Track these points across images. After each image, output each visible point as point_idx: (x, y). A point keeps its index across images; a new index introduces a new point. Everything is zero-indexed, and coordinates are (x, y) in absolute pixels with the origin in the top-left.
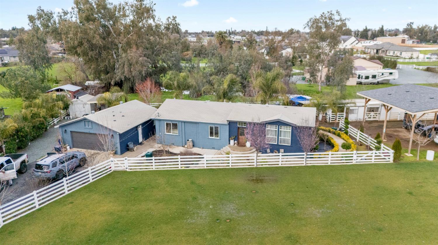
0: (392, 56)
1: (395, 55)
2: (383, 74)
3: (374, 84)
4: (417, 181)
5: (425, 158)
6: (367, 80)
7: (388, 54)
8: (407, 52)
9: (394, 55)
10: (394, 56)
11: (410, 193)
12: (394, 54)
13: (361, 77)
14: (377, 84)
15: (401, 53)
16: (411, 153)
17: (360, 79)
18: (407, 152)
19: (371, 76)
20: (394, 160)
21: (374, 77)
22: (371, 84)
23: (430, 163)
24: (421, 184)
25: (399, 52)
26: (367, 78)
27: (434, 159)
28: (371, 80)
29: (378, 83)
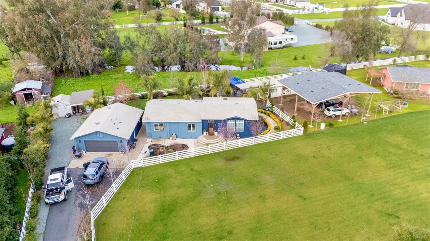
0: (289, 5)
1: (291, 4)
2: (286, 40)
3: (280, 48)
4: (317, 147)
5: (320, 128)
6: (275, 46)
8: (300, 2)
11: (314, 157)
13: (271, 43)
14: (282, 48)
15: (296, 3)
16: (312, 125)
17: (271, 45)
18: (310, 124)
19: (278, 43)
20: (304, 133)
21: (280, 43)
22: (278, 48)
23: (323, 131)
24: (319, 149)
25: (294, 2)
26: (275, 44)
27: (325, 128)
28: (278, 45)
29: (284, 47)
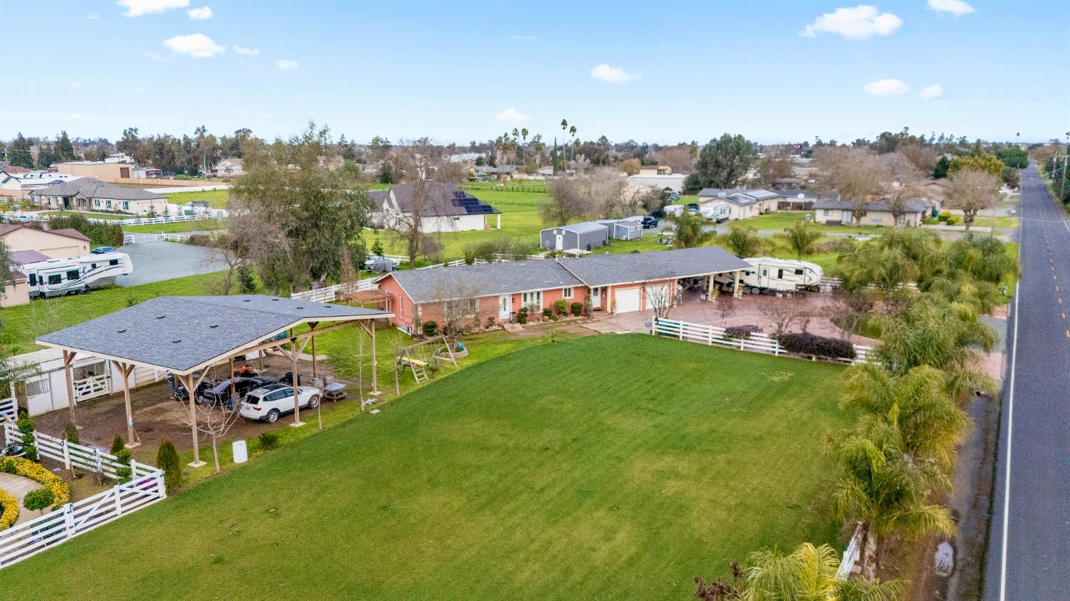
0: (107, 211)
1: (112, 210)
2: (94, 266)
3: (77, 292)
4: (226, 525)
5: (232, 460)
6: (56, 287)
7: (95, 207)
8: (139, 202)
9: (110, 209)
10: (111, 212)
11: (219, 561)
12: (110, 207)
13: (37, 279)
14: (85, 292)
15: (126, 203)
16: (201, 459)
17: (38, 284)
18: (192, 459)
19: (64, 275)
20: (168, 492)
21: (73, 275)
22: (69, 294)
23: (243, 467)
24: (235, 529)
25: (122, 201)
26: (55, 279)
27: (249, 456)
28: (66, 284)
29: (88, 290)
